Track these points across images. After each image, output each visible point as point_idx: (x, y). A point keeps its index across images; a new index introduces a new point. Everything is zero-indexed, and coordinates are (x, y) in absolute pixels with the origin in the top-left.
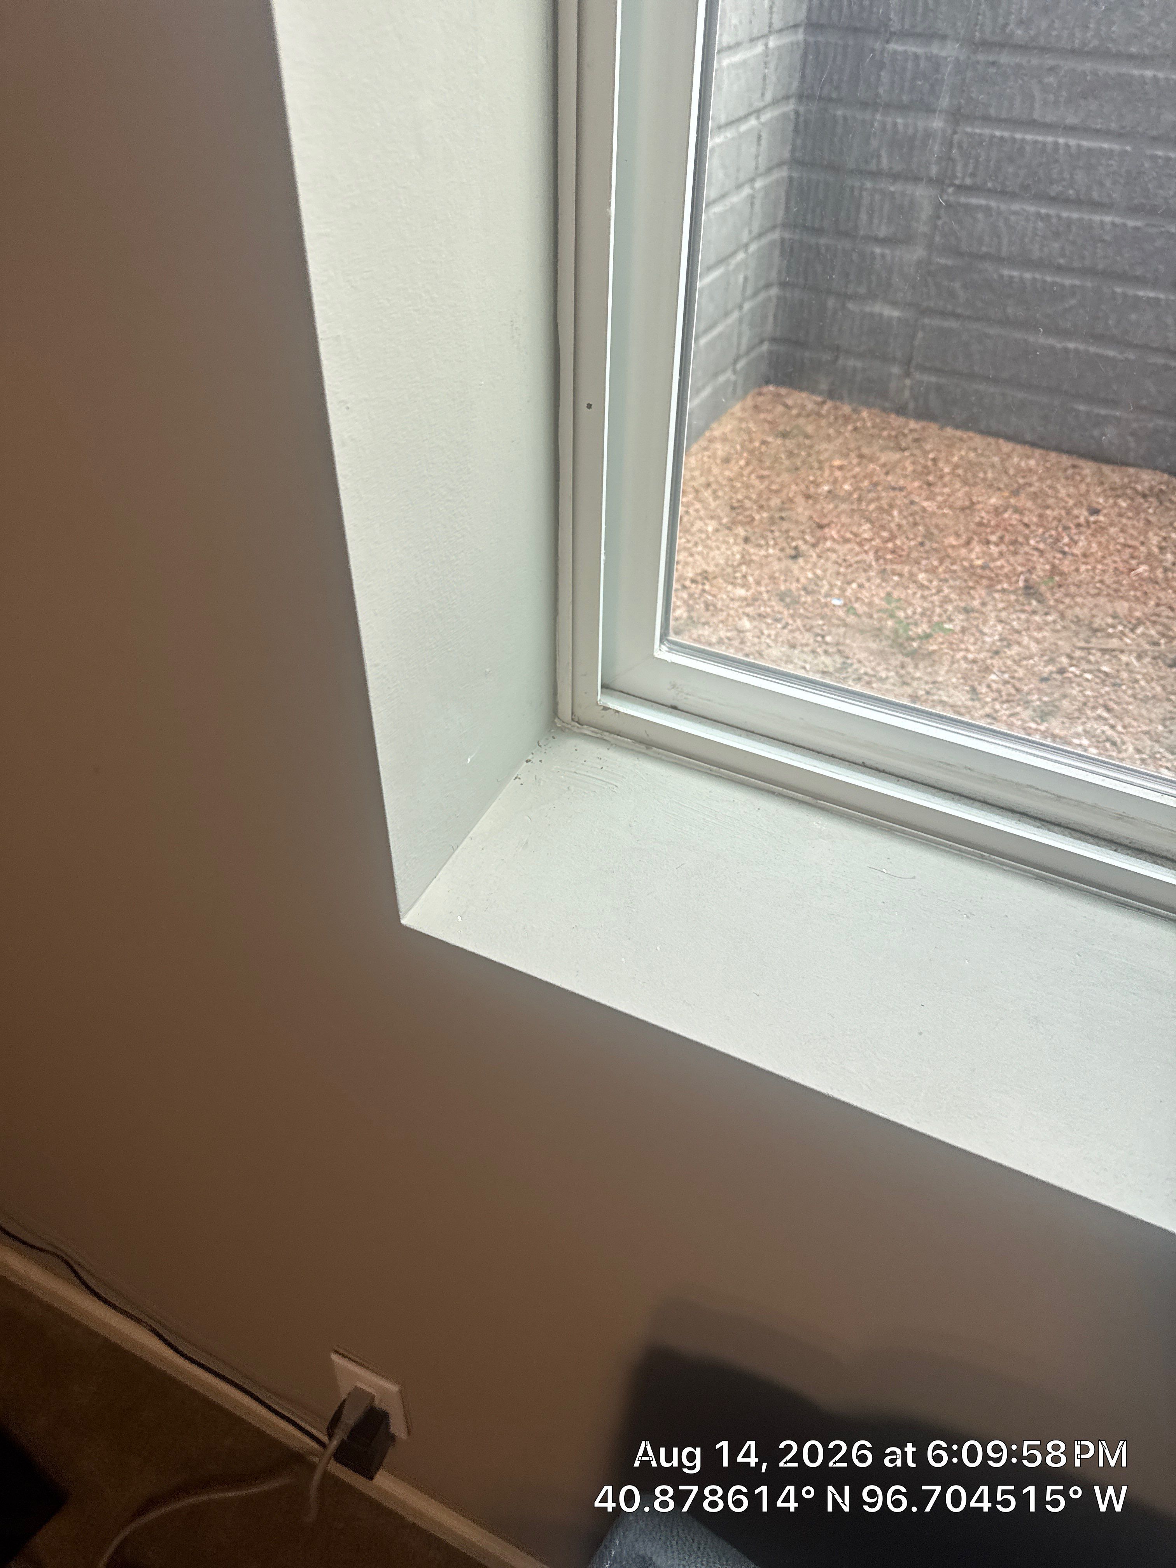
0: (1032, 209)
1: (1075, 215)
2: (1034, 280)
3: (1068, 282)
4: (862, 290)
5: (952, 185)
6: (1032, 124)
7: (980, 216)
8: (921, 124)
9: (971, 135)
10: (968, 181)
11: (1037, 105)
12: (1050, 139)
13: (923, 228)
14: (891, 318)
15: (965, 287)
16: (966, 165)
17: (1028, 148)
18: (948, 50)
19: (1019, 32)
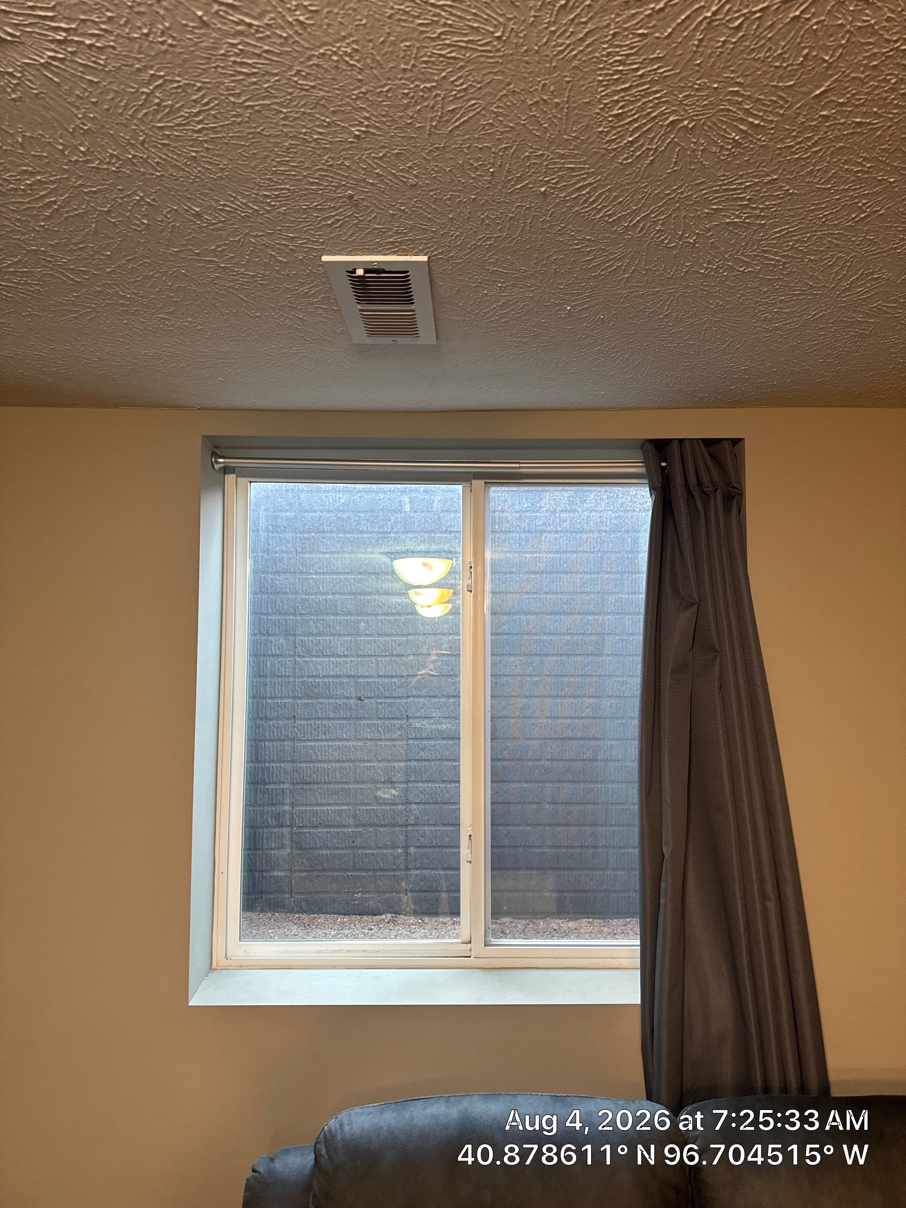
0: (325, 830)
1: (339, 830)
2: (331, 853)
3: (342, 852)
4: (269, 868)
5: (295, 826)
6: (318, 805)
7: (307, 835)
8: (281, 809)
9: (299, 810)
10: (301, 824)
11: (319, 800)
12: (325, 808)
13: (288, 842)
14: (281, 876)
15: (307, 860)
16: (299, 820)
17: (319, 812)
18: (287, 786)
19: (308, 779)
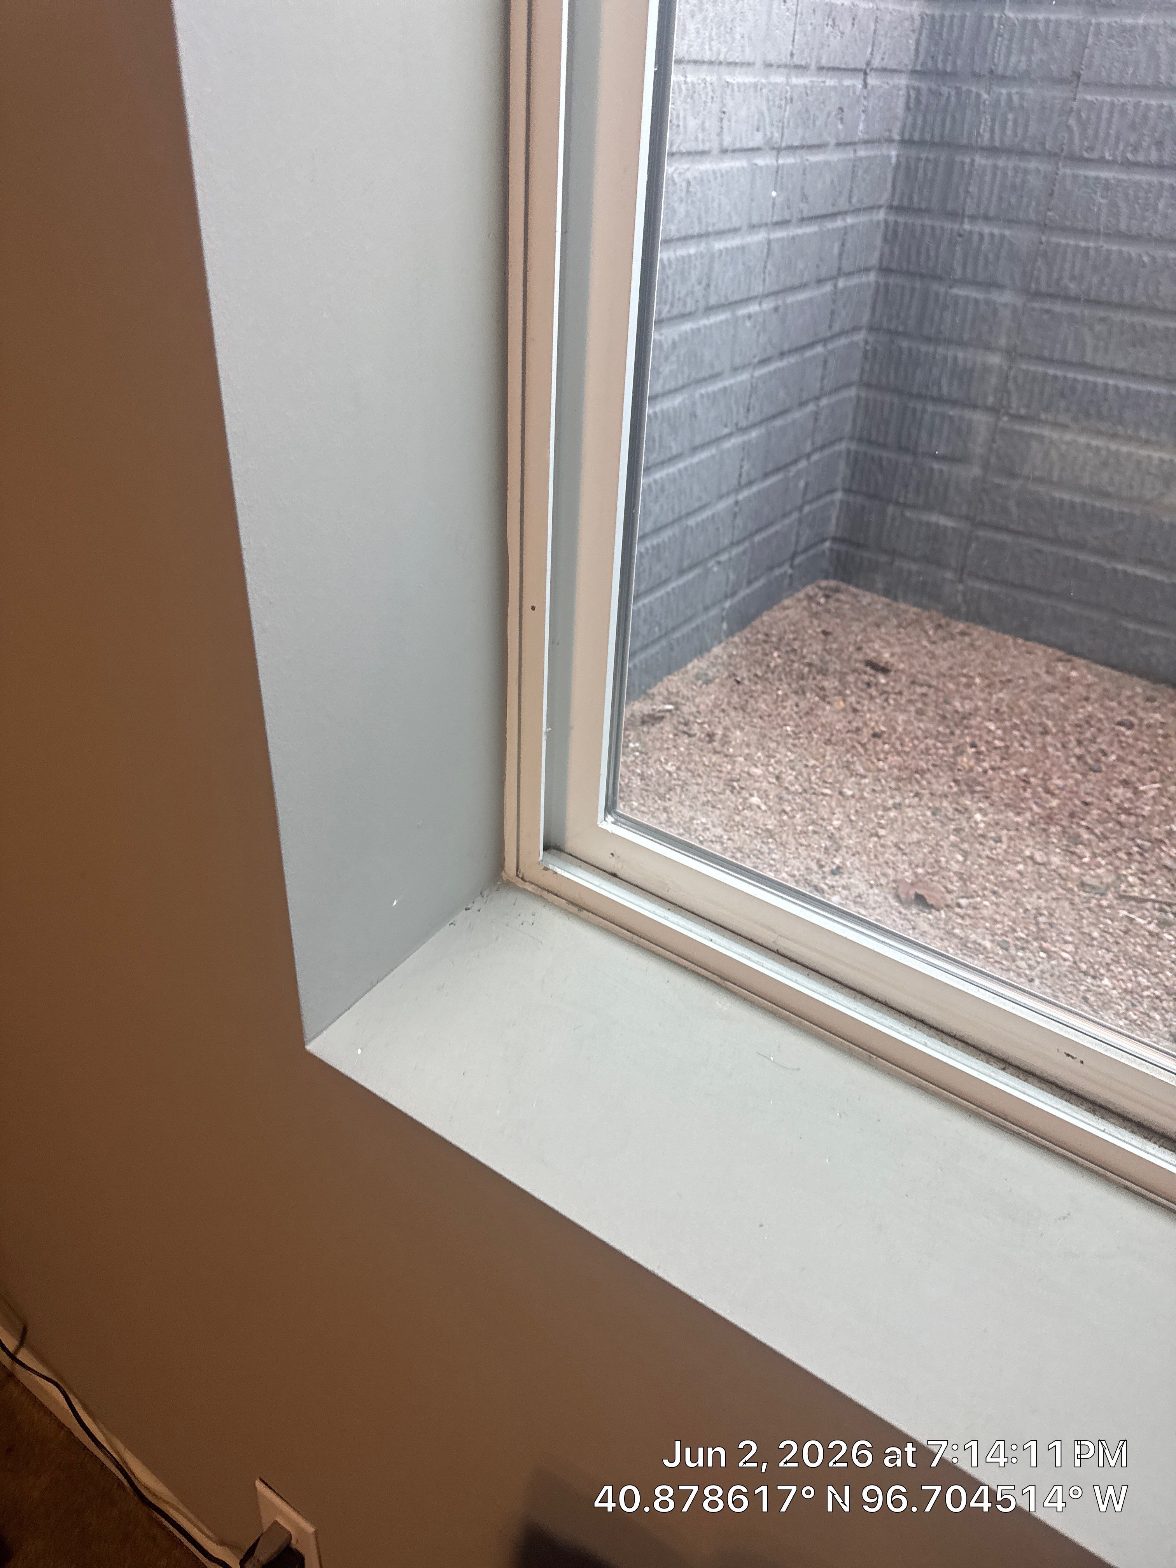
0: (1082, 440)
1: (1124, 449)
2: (1084, 503)
3: (1116, 508)
4: (920, 501)
5: (1007, 414)
6: (1083, 366)
7: (1034, 443)
8: (979, 359)
9: (1026, 372)
10: (1023, 411)
11: (1089, 350)
12: (1100, 380)
13: (979, 450)
14: (946, 528)
15: (1018, 504)
16: (1020, 397)
17: (1079, 387)
18: (1006, 297)
19: (1072, 286)
